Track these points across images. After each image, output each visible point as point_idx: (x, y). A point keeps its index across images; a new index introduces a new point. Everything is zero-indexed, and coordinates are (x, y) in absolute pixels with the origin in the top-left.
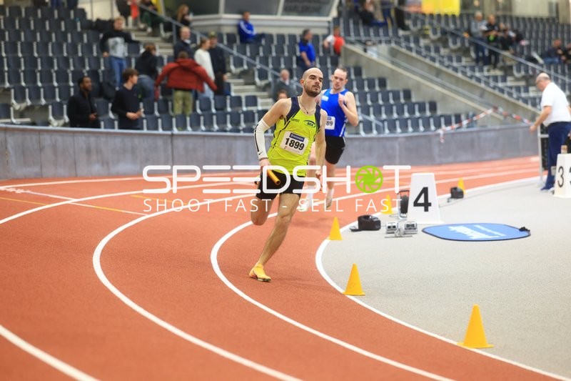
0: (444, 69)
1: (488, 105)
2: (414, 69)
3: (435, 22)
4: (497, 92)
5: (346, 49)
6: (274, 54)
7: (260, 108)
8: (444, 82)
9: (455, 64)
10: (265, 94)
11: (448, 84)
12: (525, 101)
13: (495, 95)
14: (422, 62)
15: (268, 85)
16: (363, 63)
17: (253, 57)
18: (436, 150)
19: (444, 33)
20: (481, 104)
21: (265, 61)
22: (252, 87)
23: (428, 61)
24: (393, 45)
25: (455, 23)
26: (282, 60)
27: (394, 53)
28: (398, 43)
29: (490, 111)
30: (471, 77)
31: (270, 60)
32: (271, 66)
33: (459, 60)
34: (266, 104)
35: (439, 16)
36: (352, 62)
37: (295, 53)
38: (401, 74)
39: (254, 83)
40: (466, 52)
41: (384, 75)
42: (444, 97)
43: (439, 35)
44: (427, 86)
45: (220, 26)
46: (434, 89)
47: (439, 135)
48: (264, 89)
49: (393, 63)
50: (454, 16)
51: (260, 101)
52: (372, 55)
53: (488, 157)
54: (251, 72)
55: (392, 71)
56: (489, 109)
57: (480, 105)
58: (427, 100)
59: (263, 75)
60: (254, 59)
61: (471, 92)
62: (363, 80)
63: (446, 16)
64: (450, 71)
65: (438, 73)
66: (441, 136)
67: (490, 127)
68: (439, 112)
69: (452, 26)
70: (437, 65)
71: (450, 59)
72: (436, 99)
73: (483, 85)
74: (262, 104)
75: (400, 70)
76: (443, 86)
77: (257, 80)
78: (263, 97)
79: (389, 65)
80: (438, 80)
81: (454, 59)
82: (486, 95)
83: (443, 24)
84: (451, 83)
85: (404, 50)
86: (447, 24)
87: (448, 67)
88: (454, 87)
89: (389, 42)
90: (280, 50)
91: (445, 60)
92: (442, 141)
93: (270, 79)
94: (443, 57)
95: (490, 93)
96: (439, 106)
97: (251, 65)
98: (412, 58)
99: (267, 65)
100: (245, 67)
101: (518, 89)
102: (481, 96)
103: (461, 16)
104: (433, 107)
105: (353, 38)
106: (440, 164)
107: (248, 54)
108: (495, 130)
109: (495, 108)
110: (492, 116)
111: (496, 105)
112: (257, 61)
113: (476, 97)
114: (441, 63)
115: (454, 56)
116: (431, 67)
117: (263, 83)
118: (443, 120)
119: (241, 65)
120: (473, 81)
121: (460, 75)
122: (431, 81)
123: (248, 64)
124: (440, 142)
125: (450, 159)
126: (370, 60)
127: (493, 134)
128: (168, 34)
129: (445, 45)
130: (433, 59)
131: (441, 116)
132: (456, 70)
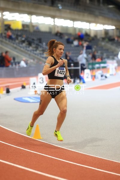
0: (18, 47)
1: (31, 59)
4: (34, 55)
9: (21, 45)
12: (43, 57)
14: (10, 45)
19: (17, 35)
27: (1, 41)
28: (2, 38)
29: (32, 61)
35: (16, 30)
42: (18, 56)
43: (15, 36)
61: (26, 54)
63: (18, 30)
66: (17, 69)
68: (16, 61)
70: (15, 45)
71: (19, 44)
72: (15, 56)
73: (29, 52)
80: (16, 50)
85: (4, 41)
86: (18, 32)
96: (16, 59)
101: (40, 54)
102: (29, 56)
104: (14, 59)
106: (17, 77)
109: (34, 60)
110: (33, 63)
114: (17, 45)
120: (26, 51)
121: (22, 49)
129: (17, 39)
132: (21, 47)
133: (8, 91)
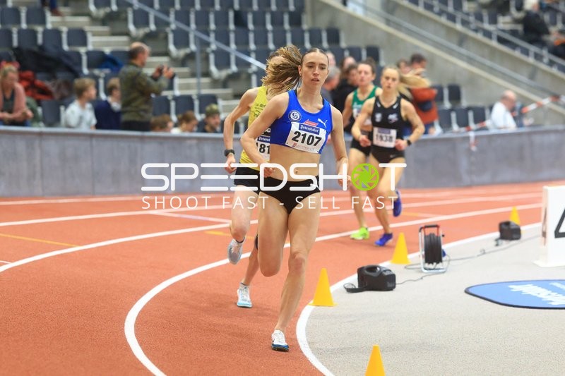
0: (472, 34)
1: (543, 92)
2: (424, 33)
6: (198, 6)
7: (177, 93)
8: (472, 54)
9: (487, 26)
10: (185, 70)
11: (479, 58)
13: (553, 76)
14: (436, 22)
15: (191, 56)
16: (341, 23)
17: (165, 11)
18: (464, 163)
20: (531, 89)
22: (165, 59)
23: (443, 20)
26: (212, 17)
27: (390, 8)
29: (546, 102)
31: (192, 17)
32: (193, 26)
33: (493, 21)
34: (188, 87)
36: (323, 22)
37: (231, 6)
38: (403, 40)
39: (166, 53)
41: (376, 43)
42: (473, 79)
44: (447, 61)
46: (455, 65)
47: (468, 138)
48: (183, 62)
49: (388, 22)
51: (177, 81)
52: (355, 10)
53: (546, 174)
54: (162, 35)
55: (389, 35)
56: (544, 98)
57: (529, 91)
58: (445, 84)
59: (182, 40)
60: (167, 14)
61: (515, 71)
62: (343, 50)
64: (479, 36)
65: (462, 40)
66: (472, 140)
67: (548, 126)
68: (465, 103)
70: (459, 27)
71: (479, 18)
72: (459, 81)
74: (182, 87)
75: (401, 35)
76: (470, 60)
77: (172, 47)
78: (183, 76)
79: (383, 26)
80: (463, 51)
81: (486, 18)
82: (539, 76)
84: (483, 56)
87: (476, 30)
88: (488, 63)
91: (472, 19)
92: (474, 148)
93: (193, 47)
94: (468, 14)
95: (544, 72)
96: (464, 92)
97: (161, 24)
98: (420, 15)
99: (188, 24)
100: (153, 27)
102: (532, 77)
104: (455, 94)
106: (469, 186)
107: (157, 5)
108: (556, 132)
109: (556, 97)
110: (550, 110)
111: (557, 92)
112: (172, 18)
113: (524, 78)
114: (466, 24)
115: (485, 15)
116: (450, 30)
117: (182, 53)
118: (471, 115)
119: (146, 23)
121: (494, 43)
122: (450, 52)
123: (157, 21)
124: (469, 150)
125: (486, 178)
126: (352, 18)
127: (553, 138)
130: (452, 18)
131: (469, 109)
132: (488, 34)
133: (434, 253)
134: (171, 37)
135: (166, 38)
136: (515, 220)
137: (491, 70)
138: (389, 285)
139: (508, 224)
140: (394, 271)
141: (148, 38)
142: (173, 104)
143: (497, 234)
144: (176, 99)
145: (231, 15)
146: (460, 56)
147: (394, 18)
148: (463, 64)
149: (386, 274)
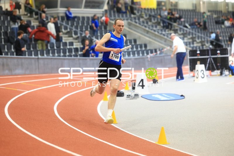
0: (150, 31)
3: (146, 11)
5: (110, 23)
6: (80, 24)
7: (75, 47)
8: (150, 36)
9: (154, 28)
10: (77, 41)
14: (141, 28)
15: (78, 38)
17: (72, 26)
18: (147, 64)
19: (150, 16)
21: (77, 27)
22: (71, 38)
23: (143, 27)
24: (129, 21)
25: (154, 12)
26: (84, 27)
27: (129, 24)
28: (131, 20)
30: (161, 34)
31: (79, 27)
32: (79, 29)
33: (156, 27)
34: (77, 45)
35: (148, 9)
37: (89, 24)
38: (133, 33)
39: (72, 37)
40: (159, 24)
41: (126, 33)
42: (150, 42)
43: (148, 17)
44: (143, 38)
45: (58, 13)
46: (145, 39)
47: (148, 58)
48: (76, 39)
49: (129, 28)
50: (154, 9)
51: (74, 44)
53: (168, 66)
55: (129, 31)
56: (168, 47)
57: (164, 45)
58: (143, 43)
59: (76, 33)
61: (161, 40)
63: (151, 9)
64: (152, 31)
65: (148, 32)
67: (168, 54)
68: (148, 48)
69: (153, 13)
70: (147, 29)
71: (152, 26)
72: (147, 43)
73: (166, 37)
74: (76, 45)
75: (132, 31)
76: (150, 38)
77: (73, 35)
80: (148, 35)
81: (154, 26)
82: (167, 41)
83: (149, 12)
84: (153, 36)
85: (134, 23)
86: (151, 12)
87: (152, 30)
88: (154, 38)
89: (127, 20)
90: (83, 23)
93: (79, 35)
94: (149, 26)
95: (169, 40)
96: (148, 46)
97: (71, 29)
98: (137, 26)
99: (78, 29)
100: (69, 30)
102: (165, 41)
103: (157, 9)
104: (146, 46)
105: (113, 18)
107: (70, 24)
110: (169, 50)
111: (171, 45)
112: (74, 28)
113: (163, 42)
114: (149, 28)
115: (154, 25)
116: (145, 30)
117: (76, 36)
119: (67, 29)
120: (162, 36)
121: (156, 33)
122: (145, 35)
123: (70, 29)
124: (148, 60)
125: (152, 67)
127: (169, 57)
128: (37, 17)
129: (151, 21)
130: (146, 27)
131: (149, 50)
132: (155, 31)
134: (73, 33)
135: (72, 33)
136: (157, 79)
137: (155, 40)
138: (123, 95)
139: (155, 79)
140: (124, 92)
141: (67, 33)
142: (73, 50)
143: (152, 82)
144: (74, 48)
145: (89, 27)
146: (147, 37)
147: (130, 27)
148: (148, 39)
149: (122, 92)
